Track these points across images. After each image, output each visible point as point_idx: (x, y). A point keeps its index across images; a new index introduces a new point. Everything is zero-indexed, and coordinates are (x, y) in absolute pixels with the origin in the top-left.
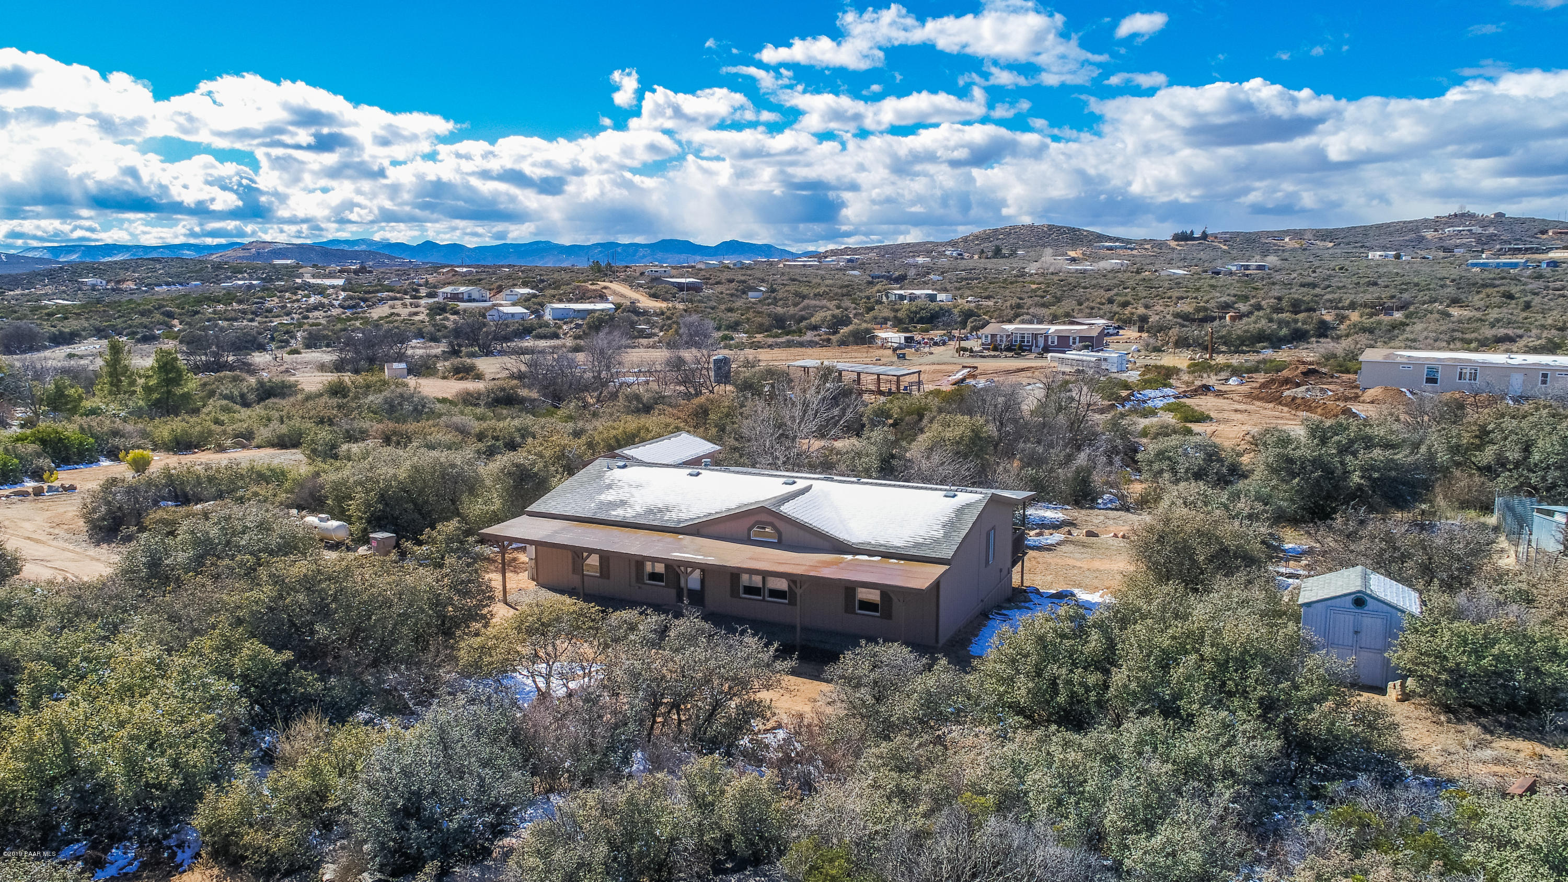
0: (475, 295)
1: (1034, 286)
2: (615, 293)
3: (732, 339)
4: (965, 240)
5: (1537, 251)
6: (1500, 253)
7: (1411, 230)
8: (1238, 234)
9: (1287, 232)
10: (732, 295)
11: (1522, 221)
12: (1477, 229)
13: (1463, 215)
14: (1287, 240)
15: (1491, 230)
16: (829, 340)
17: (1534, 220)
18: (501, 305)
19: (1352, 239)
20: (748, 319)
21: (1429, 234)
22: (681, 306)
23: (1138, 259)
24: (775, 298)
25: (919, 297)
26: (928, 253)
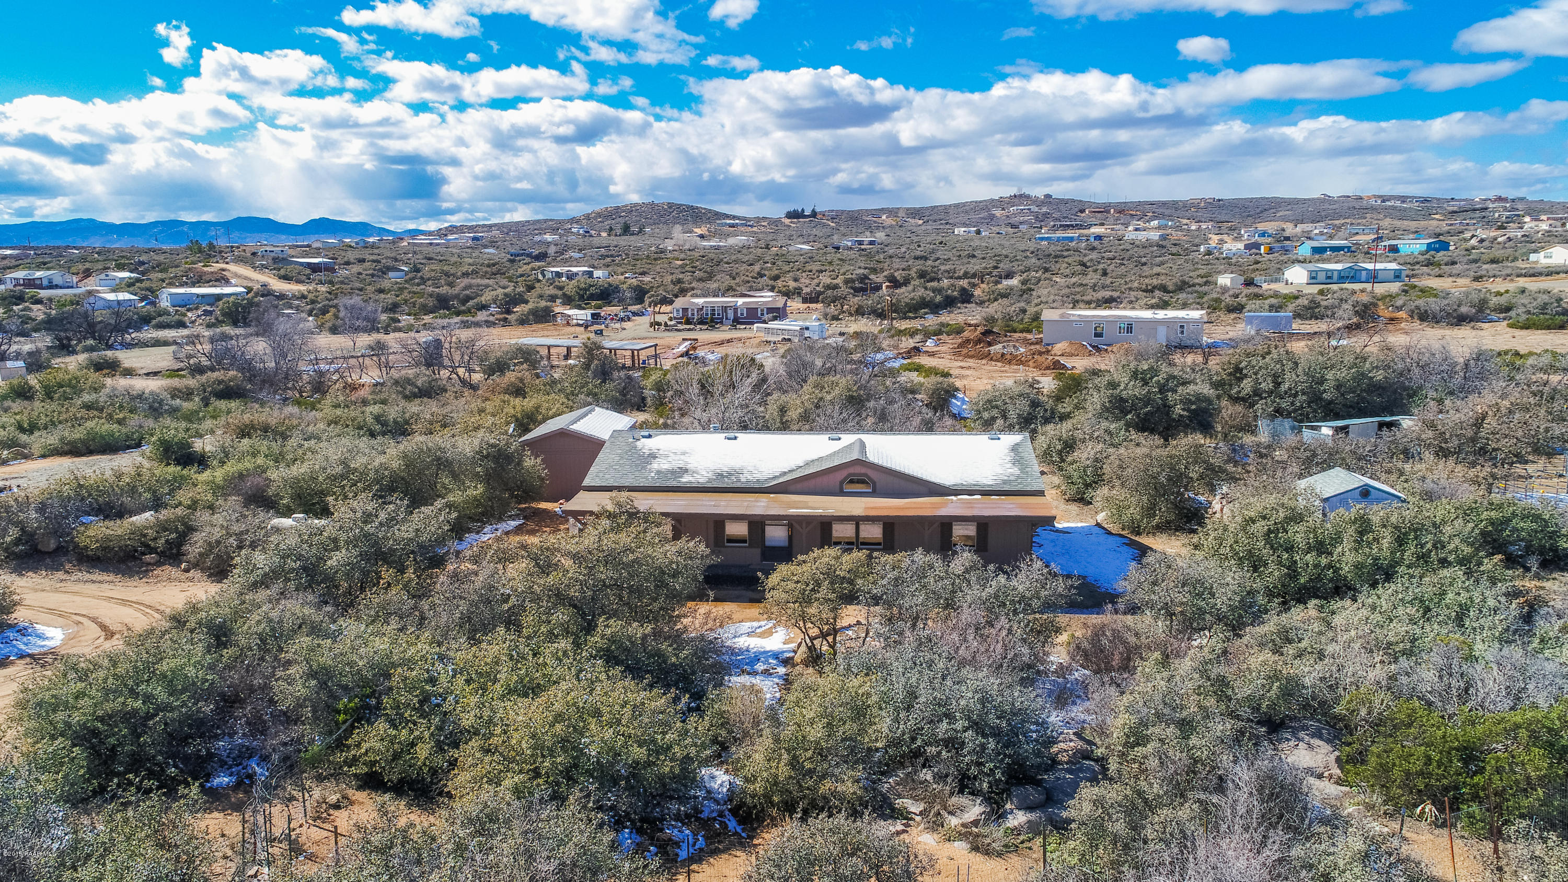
0: (58, 280)
1: (679, 263)
2: (237, 275)
3: (399, 321)
4: (587, 217)
5: (1080, 227)
6: (1054, 229)
7: (983, 209)
8: (843, 212)
9: (883, 210)
10: (373, 275)
11: (1065, 202)
12: (1034, 208)
13: (1021, 196)
14: (884, 217)
15: (1044, 209)
16: (505, 319)
17: (1073, 201)
18: (98, 292)
19: (938, 217)
20: (406, 301)
21: (998, 213)
22: (323, 289)
23: (760, 236)
24: (422, 278)
25: (577, 274)
26: (554, 230)
